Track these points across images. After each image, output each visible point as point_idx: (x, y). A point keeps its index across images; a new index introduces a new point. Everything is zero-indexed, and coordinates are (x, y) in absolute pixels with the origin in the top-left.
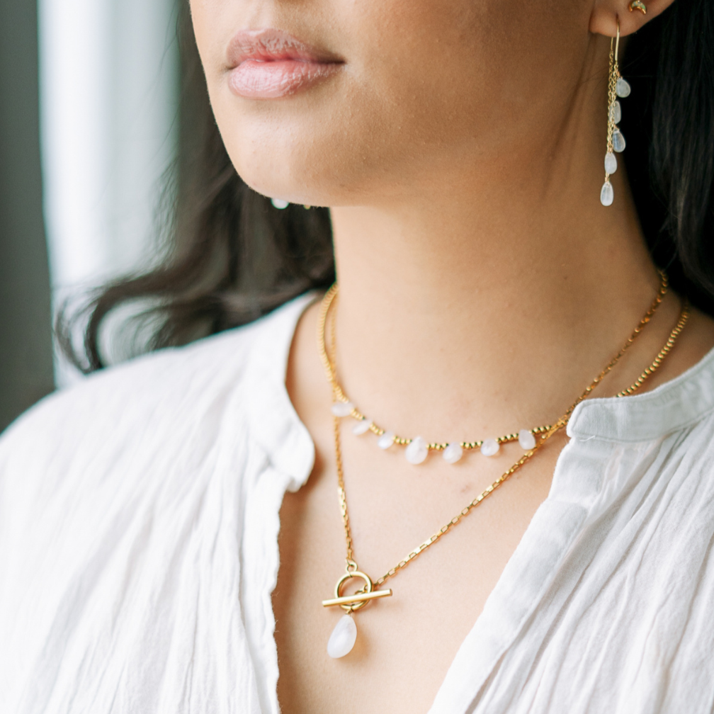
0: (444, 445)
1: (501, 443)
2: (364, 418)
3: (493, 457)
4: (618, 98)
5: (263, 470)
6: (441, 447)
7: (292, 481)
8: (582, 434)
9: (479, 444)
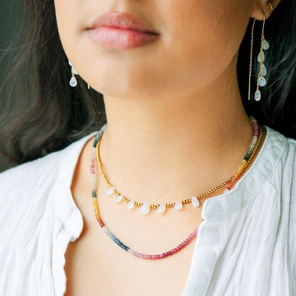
0: (157, 206)
1: (183, 204)
2: (120, 195)
3: (180, 210)
4: (264, 50)
5: (60, 231)
6: (156, 206)
7: (72, 238)
8: (209, 217)
9: (173, 204)
